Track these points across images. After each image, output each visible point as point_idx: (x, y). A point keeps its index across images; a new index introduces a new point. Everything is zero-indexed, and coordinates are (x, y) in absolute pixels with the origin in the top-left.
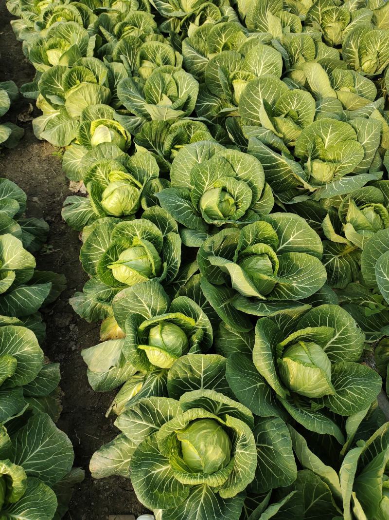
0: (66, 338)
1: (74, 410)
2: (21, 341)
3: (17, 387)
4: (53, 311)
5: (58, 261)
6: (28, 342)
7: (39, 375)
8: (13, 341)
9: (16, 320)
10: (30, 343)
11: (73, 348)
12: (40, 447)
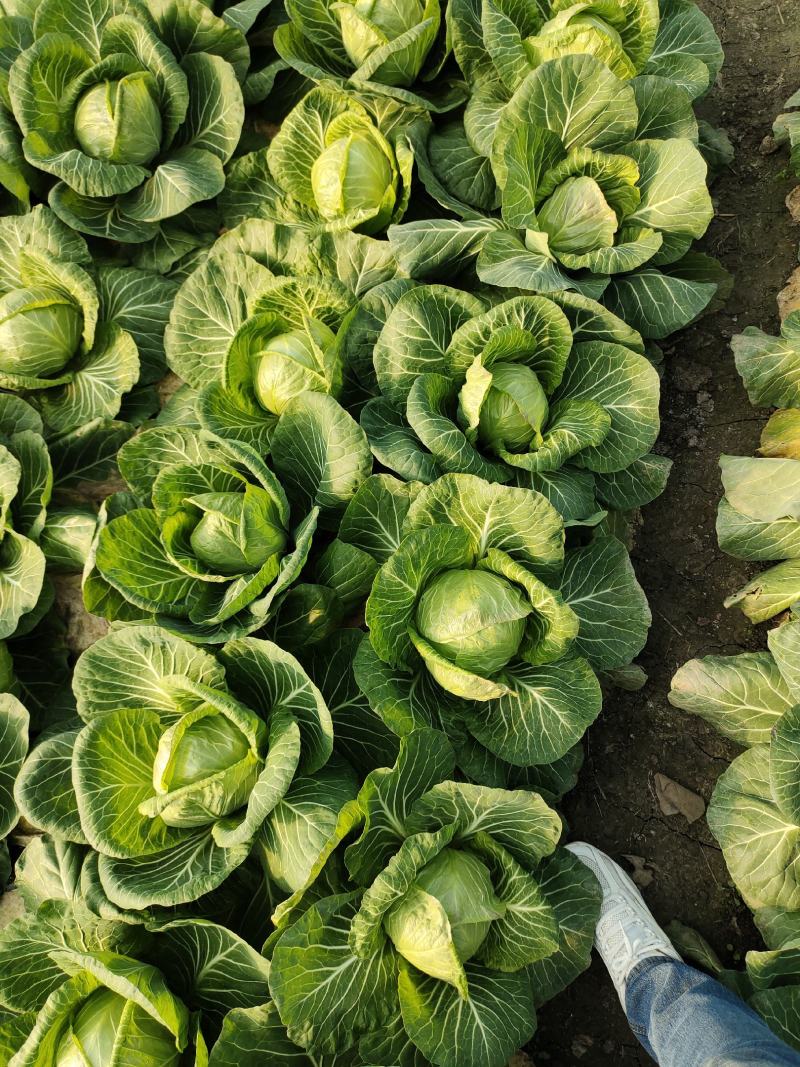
0: (682, 416)
1: (652, 561)
2: (626, 386)
3: (586, 470)
4: (674, 349)
6: (640, 394)
7: (630, 468)
8: (609, 378)
9: (637, 338)
10: (644, 396)
11: (692, 443)
12: (591, 595)
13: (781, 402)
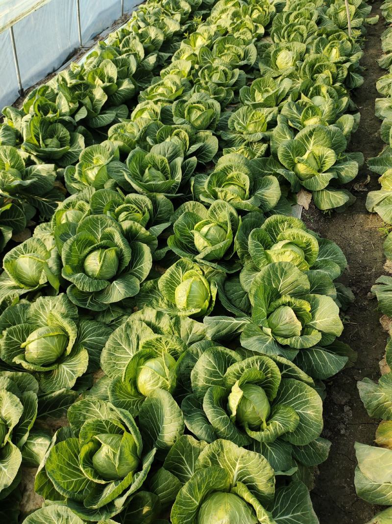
0: (337, 417)
1: (324, 497)
2: (307, 402)
3: (288, 443)
4: (332, 382)
5: (351, 334)
6: (313, 407)
7: (310, 444)
8: (299, 397)
9: (311, 380)
10: (315, 408)
11: (342, 432)
12: (290, 515)
13: (384, 417)
